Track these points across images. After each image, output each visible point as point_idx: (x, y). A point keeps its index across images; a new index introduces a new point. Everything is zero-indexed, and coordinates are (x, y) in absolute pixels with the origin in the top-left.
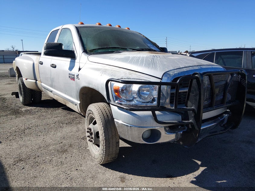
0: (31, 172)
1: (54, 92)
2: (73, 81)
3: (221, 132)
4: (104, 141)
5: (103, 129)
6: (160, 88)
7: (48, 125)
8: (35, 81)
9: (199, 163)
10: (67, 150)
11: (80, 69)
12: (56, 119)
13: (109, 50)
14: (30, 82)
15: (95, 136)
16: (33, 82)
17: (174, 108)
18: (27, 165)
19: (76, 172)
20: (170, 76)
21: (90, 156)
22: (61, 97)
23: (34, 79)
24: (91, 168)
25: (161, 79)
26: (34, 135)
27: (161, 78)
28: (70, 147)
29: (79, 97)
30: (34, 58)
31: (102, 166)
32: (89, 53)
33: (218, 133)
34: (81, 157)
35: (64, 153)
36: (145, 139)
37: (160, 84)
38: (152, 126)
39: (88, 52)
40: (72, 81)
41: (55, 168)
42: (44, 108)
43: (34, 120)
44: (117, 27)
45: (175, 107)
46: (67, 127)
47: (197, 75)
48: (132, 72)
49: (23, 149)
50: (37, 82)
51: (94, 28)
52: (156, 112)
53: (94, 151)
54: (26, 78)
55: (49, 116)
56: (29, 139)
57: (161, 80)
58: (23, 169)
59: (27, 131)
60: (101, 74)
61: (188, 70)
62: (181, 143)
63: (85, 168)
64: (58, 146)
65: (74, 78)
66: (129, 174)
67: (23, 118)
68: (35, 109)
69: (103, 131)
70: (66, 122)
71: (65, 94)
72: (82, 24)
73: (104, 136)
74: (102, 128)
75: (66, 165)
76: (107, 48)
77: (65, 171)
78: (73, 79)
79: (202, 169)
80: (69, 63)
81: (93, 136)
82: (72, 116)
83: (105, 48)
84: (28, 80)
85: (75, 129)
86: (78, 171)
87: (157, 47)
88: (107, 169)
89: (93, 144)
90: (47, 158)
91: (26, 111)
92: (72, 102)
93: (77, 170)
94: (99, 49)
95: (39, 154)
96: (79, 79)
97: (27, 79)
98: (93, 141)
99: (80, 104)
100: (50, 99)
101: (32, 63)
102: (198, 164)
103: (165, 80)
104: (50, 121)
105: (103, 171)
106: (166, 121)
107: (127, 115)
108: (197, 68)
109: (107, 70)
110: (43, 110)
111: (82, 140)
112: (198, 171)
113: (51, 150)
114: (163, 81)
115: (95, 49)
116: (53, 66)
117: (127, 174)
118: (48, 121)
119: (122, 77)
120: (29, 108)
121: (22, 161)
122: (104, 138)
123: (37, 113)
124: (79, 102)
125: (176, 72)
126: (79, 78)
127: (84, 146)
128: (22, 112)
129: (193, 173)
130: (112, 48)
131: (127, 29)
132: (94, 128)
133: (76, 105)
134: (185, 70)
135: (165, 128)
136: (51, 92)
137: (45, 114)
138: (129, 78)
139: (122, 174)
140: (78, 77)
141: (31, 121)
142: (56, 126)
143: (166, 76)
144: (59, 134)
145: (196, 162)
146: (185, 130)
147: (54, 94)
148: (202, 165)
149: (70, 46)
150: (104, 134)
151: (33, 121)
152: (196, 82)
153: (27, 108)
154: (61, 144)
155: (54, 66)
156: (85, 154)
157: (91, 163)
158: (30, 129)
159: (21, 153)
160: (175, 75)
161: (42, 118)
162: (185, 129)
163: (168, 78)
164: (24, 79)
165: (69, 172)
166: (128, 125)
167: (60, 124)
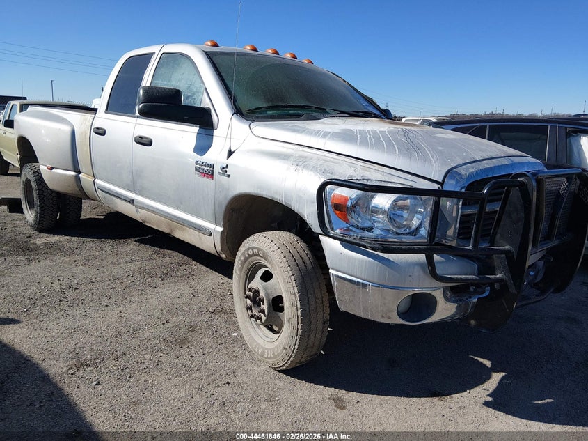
0: (121, 391)
1: (141, 203)
2: (209, 180)
3: (538, 298)
4: (300, 318)
5: (296, 291)
6: (437, 205)
7: (118, 281)
8: (74, 174)
9: (488, 363)
10: (186, 339)
11: (230, 153)
12: (133, 267)
13: (291, 112)
14: (62, 175)
15: (269, 308)
16: (70, 176)
17: (470, 247)
18: (104, 375)
19: (228, 390)
20: (461, 178)
21: (247, 353)
22: (162, 216)
23: (72, 168)
24: (258, 379)
25: (442, 184)
26: (91, 304)
27: (441, 180)
28: (192, 331)
29: (222, 217)
30: (75, 118)
31: (281, 375)
32: (247, 116)
33: (533, 300)
34: (227, 354)
35: (184, 347)
36: (402, 315)
37: (438, 194)
38: (420, 286)
39: (245, 113)
40: (206, 180)
41: (177, 380)
42: (89, 239)
43: (79, 268)
44: (289, 56)
45: (475, 245)
46: (166, 285)
47: (521, 179)
48: (369, 166)
49: (80, 338)
50: (80, 175)
51: (246, 57)
52: (434, 255)
53: (260, 341)
54: (50, 166)
55: (112, 259)
56: (85, 314)
57: (440, 186)
58: (98, 384)
59: (70, 294)
60: (294, 167)
61: (491, 166)
62: (473, 322)
63: (245, 380)
64: (161, 328)
65: (213, 174)
66: (349, 389)
67: (48, 262)
68: (69, 241)
69: (297, 295)
70: (159, 273)
71: (177, 208)
72: (216, 45)
73: (299, 306)
74: (296, 288)
75: (198, 374)
76: (286, 106)
77: (202, 387)
78: (210, 175)
79: (497, 377)
80: (194, 136)
81: (265, 307)
82: (167, 260)
83: (282, 106)
84: (54, 170)
85: (186, 290)
86: (230, 385)
87: (377, 107)
88: (296, 380)
89: (262, 324)
90: (146, 356)
91: (49, 245)
92: (199, 229)
93: (228, 383)
94: (269, 107)
95: (121, 349)
96: (229, 176)
97: (52, 168)
98: (264, 319)
99: (222, 233)
100: (97, 217)
101: (68, 129)
102: (485, 366)
103: (450, 186)
104: (119, 270)
105: (289, 386)
106: (452, 276)
107: (366, 261)
108: (506, 163)
109: (306, 157)
110: (90, 243)
111: (213, 315)
112: (491, 381)
113: (149, 340)
114: (446, 188)
115: (260, 108)
116: (141, 140)
117: (344, 391)
118: (115, 271)
119: (352, 176)
120: (54, 239)
121: (88, 366)
122: (299, 311)
123: (77, 251)
124: (220, 229)
125: (472, 169)
126: (228, 173)
127: (224, 329)
128: (38, 247)
129: (481, 386)
130: (297, 106)
131: (306, 62)
132: (265, 289)
133: (211, 235)
134: (486, 165)
135: (445, 290)
136: (131, 201)
137: (98, 253)
138: (367, 180)
139: (332, 391)
140: (226, 172)
141: (71, 270)
142: (138, 283)
143: (453, 178)
144: (154, 302)
145: (481, 363)
146: (485, 295)
147: (138, 208)
148: (495, 368)
149: (195, 97)
150: (299, 303)
151: (77, 270)
152: (519, 193)
153: (48, 239)
154: (168, 325)
155: (145, 142)
156: (234, 347)
157: (256, 368)
158: (76, 289)
159: (78, 346)
160: (470, 176)
161: (94, 262)
162: (483, 292)
163: (457, 182)
164: (43, 169)
165: (212, 390)
166: (368, 283)
167: (147, 278)
